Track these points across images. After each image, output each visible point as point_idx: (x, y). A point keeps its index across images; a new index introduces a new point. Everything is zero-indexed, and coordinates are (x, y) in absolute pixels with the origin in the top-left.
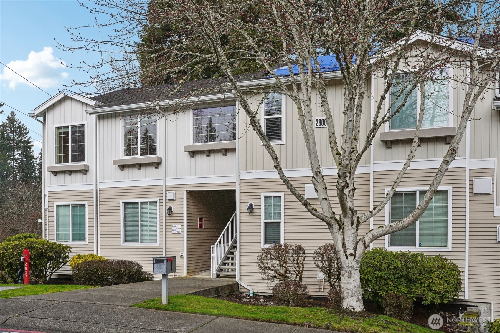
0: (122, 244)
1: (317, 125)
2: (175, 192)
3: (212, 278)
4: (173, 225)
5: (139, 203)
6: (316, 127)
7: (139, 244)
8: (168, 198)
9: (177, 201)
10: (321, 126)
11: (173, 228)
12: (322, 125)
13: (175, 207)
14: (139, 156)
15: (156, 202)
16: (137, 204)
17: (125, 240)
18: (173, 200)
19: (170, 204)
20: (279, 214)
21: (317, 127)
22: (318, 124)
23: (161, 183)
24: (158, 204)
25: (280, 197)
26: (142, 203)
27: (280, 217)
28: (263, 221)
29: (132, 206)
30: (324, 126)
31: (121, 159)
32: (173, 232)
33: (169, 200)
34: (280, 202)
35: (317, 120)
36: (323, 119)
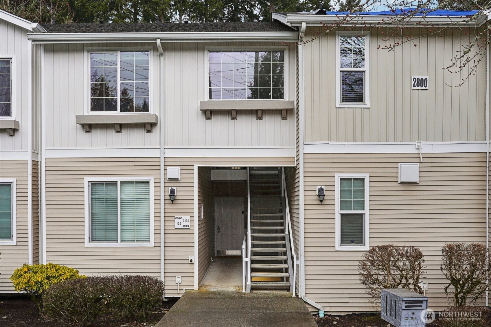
0: (86, 244)
1: (414, 86)
2: (179, 168)
3: (244, 291)
4: (176, 215)
5: (119, 184)
6: (413, 88)
7: (119, 244)
8: (169, 176)
9: (183, 180)
10: (420, 88)
11: (177, 221)
12: (422, 87)
13: (179, 189)
14: (118, 112)
15: (147, 182)
16: (115, 183)
17: (93, 239)
18: (177, 180)
19: (173, 186)
20: (363, 202)
21: (415, 88)
22: (416, 85)
23: (156, 154)
24: (152, 184)
25: (363, 180)
26: (122, 183)
27: (364, 207)
28: (338, 212)
29: (104, 187)
30: (424, 88)
31: (85, 114)
32: (177, 226)
33: (170, 179)
34: (363, 187)
35: (415, 78)
36: (422, 79)
